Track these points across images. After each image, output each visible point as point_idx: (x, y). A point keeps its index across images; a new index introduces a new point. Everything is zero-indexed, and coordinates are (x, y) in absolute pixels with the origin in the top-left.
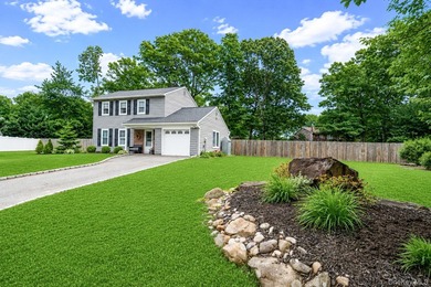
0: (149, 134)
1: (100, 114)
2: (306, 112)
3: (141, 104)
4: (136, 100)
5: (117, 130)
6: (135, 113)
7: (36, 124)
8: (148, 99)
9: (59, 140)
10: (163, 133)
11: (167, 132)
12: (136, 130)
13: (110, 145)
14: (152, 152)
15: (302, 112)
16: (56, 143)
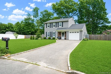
0: (63, 33)
1: (47, 27)
2: (108, 24)
3: (60, 24)
4: (58, 22)
5: (52, 32)
6: (58, 27)
7: (23, 31)
8: (62, 22)
9: (36, 35)
10: (69, 33)
11: (71, 32)
12: (58, 32)
13: (50, 36)
14: (65, 39)
15: (107, 25)
16: (35, 36)
